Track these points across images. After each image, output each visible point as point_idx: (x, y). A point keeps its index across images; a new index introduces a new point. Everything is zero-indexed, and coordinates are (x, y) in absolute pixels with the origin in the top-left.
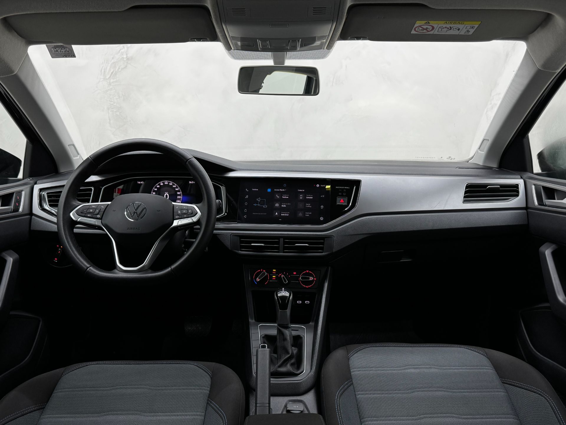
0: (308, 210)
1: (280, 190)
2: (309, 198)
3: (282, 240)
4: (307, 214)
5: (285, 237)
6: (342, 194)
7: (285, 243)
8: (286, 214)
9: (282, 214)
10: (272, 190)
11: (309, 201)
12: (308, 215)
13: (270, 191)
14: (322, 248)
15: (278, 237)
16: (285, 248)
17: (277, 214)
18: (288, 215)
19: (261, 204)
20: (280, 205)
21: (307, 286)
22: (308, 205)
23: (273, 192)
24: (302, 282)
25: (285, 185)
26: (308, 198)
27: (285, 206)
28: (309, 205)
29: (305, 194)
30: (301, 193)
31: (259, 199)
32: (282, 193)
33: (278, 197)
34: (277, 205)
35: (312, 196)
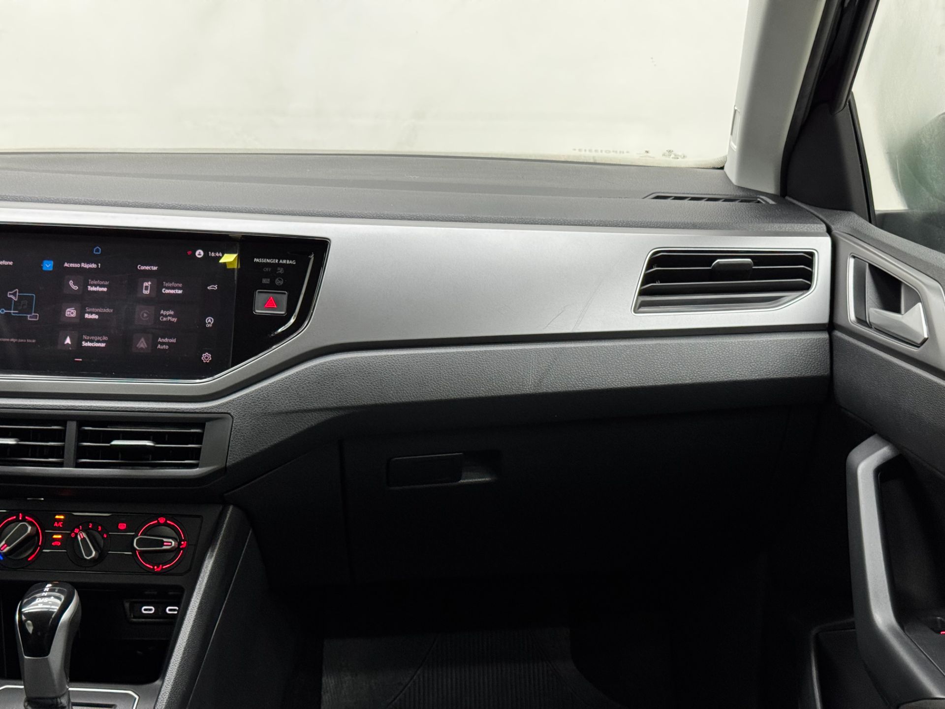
0: (168, 329)
1: (83, 265)
2: (172, 291)
3: (72, 427)
4: (162, 344)
5: (83, 420)
6: (273, 282)
7: (82, 436)
8: (98, 342)
9: (86, 341)
10: (58, 266)
11: (170, 302)
12: (167, 347)
13: (51, 269)
14: (195, 454)
15: (61, 419)
16: (82, 452)
17: (68, 341)
18: (103, 345)
19: (20, 308)
20: (81, 313)
21: (158, 567)
22: (168, 315)
23: (60, 273)
24: (141, 553)
25: (97, 250)
26: (168, 291)
27: (96, 317)
28: (170, 315)
29: (159, 279)
30: (148, 275)
31: (14, 294)
32: (85, 276)
33: (75, 288)
34: (71, 312)
35: (180, 285)
